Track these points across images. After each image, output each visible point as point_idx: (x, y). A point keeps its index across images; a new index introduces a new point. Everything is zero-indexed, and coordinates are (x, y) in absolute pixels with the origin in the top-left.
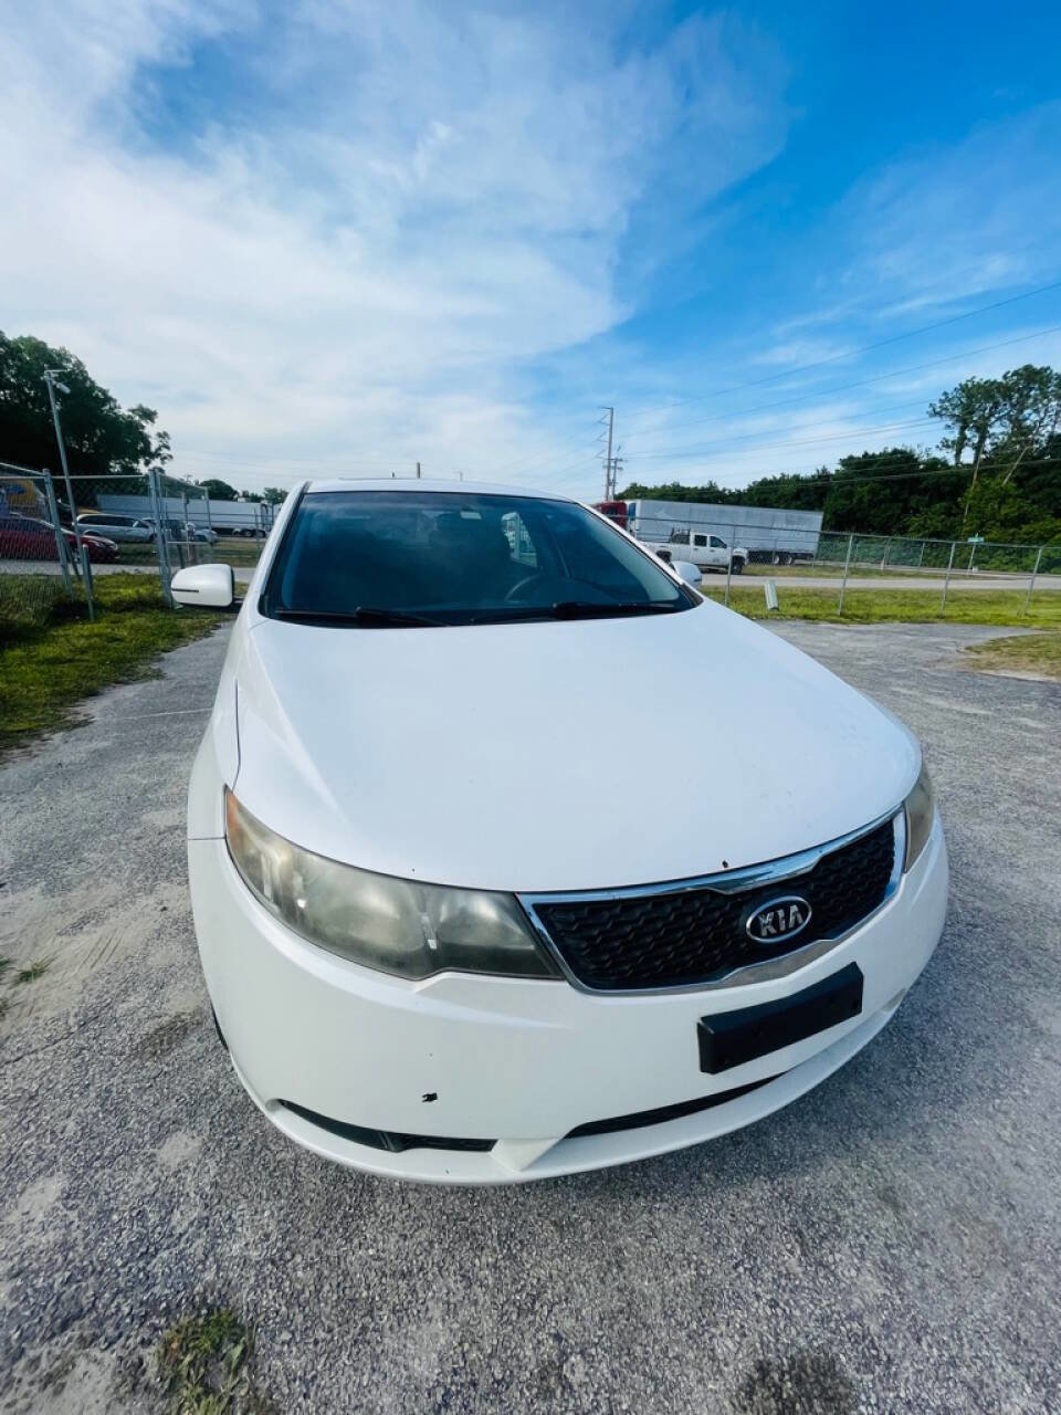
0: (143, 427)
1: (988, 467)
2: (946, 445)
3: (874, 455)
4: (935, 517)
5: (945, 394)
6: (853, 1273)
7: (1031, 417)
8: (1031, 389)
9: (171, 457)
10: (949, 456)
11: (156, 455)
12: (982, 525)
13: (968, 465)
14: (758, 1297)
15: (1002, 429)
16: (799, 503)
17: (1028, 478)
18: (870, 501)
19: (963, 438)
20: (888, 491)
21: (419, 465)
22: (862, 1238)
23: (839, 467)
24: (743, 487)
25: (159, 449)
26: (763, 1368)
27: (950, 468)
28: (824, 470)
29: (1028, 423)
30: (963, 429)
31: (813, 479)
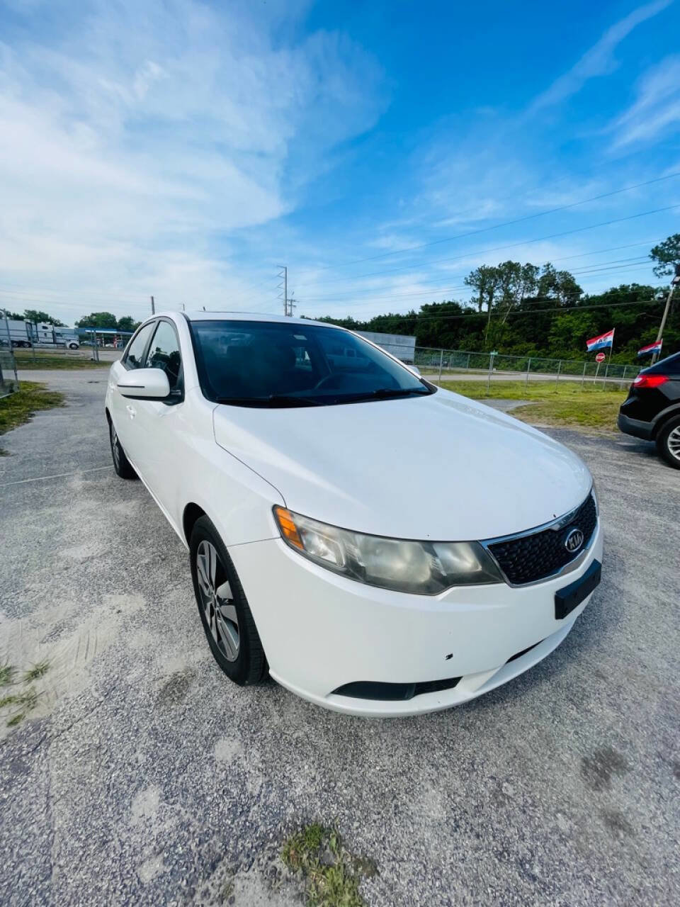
1: (496, 313)
2: (474, 300)
3: (438, 305)
4: (471, 339)
5: (472, 273)
6: (601, 710)
7: (513, 289)
8: (512, 274)
10: (475, 307)
12: (495, 345)
13: (485, 312)
14: (569, 732)
15: (500, 294)
16: (400, 331)
17: (515, 320)
18: (438, 331)
19: (482, 297)
20: (447, 325)
21: (152, 298)
22: (597, 695)
23: (421, 311)
24: (368, 321)
26: (585, 761)
27: (477, 313)
28: (413, 312)
29: (511, 291)
30: (481, 293)
31: (407, 317)
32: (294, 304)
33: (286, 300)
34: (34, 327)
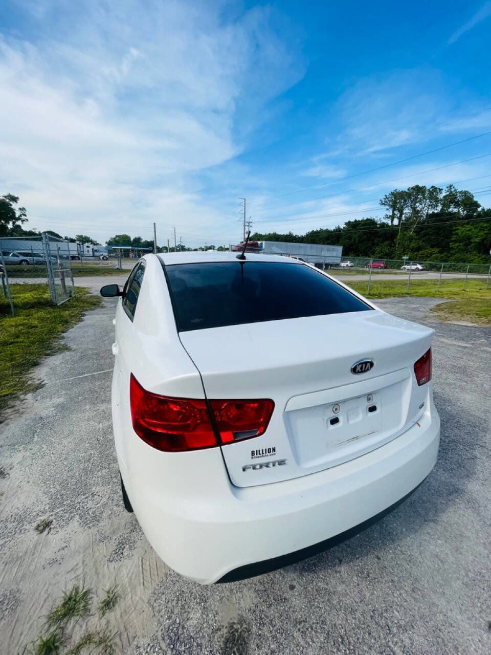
0: (11, 205)
1: (405, 226)
2: (387, 217)
3: (359, 221)
4: (384, 247)
5: (386, 196)
7: (419, 207)
8: (419, 195)
9: (27, 220)
10: (389, 222)
11: (19, 219)
12: (404, 251)
13: (396, 226)
15: (408, 211)
16: (329, 241)
17: (420, 231)
18: (358, 240)
19: (394, 214)
20: (365, 237)
21: (155, 224)
23: (345, 226)
24: (304, 234)
25: (21, 216)
27: (390, 226)
28: (339, 227)
29: (418, 209)
30: (393, 211)
31: (334, 231)
32: (250, 224)
33: (245, 222)
34: (82, 246)
